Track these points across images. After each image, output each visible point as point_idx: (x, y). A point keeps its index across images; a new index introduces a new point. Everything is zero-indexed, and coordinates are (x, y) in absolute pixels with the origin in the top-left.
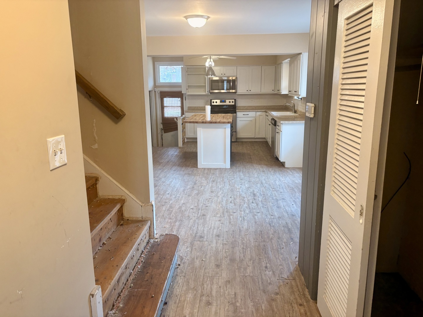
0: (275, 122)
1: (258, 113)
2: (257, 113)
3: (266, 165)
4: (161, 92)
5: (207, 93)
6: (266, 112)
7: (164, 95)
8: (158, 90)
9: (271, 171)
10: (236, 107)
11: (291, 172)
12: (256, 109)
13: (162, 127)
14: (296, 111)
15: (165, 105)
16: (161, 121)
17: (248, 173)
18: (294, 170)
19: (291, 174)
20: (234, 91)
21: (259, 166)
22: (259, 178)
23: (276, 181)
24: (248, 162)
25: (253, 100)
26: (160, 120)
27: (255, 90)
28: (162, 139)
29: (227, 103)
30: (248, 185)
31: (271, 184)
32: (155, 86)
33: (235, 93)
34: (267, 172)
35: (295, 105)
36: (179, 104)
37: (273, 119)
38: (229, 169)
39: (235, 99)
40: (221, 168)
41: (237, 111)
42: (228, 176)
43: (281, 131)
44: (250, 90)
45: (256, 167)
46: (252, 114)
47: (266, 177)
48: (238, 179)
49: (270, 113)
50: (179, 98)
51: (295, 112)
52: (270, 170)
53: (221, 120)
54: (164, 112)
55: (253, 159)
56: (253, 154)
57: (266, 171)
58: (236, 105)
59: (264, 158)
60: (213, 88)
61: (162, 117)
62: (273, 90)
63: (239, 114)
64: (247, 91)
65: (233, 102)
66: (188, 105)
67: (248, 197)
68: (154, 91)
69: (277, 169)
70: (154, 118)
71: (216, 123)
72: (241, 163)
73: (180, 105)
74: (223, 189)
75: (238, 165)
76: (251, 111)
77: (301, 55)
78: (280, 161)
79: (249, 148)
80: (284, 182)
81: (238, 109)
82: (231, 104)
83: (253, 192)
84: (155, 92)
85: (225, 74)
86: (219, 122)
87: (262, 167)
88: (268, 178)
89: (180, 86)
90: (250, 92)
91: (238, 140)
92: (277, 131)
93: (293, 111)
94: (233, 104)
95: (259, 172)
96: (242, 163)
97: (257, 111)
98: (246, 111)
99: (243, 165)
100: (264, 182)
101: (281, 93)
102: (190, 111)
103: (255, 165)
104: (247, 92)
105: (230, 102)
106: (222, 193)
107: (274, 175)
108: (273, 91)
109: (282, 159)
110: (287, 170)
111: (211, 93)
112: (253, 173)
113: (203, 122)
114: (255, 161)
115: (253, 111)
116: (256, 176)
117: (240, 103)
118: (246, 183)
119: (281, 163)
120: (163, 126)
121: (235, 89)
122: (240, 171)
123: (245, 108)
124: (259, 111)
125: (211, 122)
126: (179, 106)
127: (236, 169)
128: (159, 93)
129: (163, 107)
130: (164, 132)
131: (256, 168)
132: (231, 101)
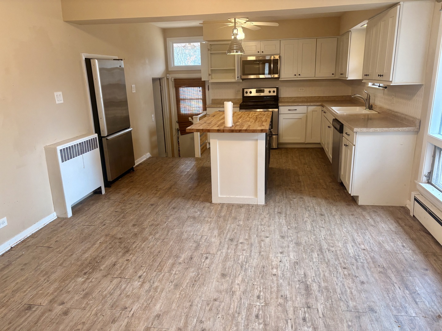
0: (342, 126)
1: (311, 108)
2: (309, 107)
3: (326, 199)
4: (175, 80)
5: (236, 79)
6: (323, 106)
7: (180, 83)
8: (172, 77)
9: (334, 215)
10: (279, 99)
11: (372, 218)
12: (307, 102)
13: (178, 127)
14: (372, 106)
15: (181, 97)
16: (177, 120)
17: (295, 220)
18: (376, 212)
19: (373, 223)
20: (276, 76)
21: (314, 201)
22: (314, 235)
23: (347, 245)
24: (294, 191)
25: (304, 88)
26: (175, 118)
27: (307, 73)
28: (179, 143)
29: (266, 93)
30: (295, 254)
31: (338, 252)
32: (167, 71)
33: (278, 78)
34: (328, 216)
35: (370, 97)
36: (200, 95)
37: (336, 120)
38: (263, 206)
39: (278, 88)
40: (249, 205)
41: (280, 104)
42: (259, 226)
43: (354, 145)
44: (299, 75)
45: (309, 202)
46: (301, 109)
47: (328, 230)
48: (277, 236)
49: (330, 109)
50: (199, 87)
51: (371, 108)
52: (334, 213)
53: (249, 126)
54: (180, 107)
55: (302, 184)
56: (303, 172)
57: (326, 215)
58: (279, 97)
59: (321, 181)
60: (245, 73)
61: (178, 114)
62: (333, 74)
63: (283, 109)
64: (295, 75)
65: (274, 92)
66: (211, 98)
67: (294, 299)
68: (165, 78)
69: (345, 209)
70: (167, 117)
71: (240, 131)
72: (283, 192)
73: (201, 97)
74: (247, 266)
75: (277, 198)
76: (300, 104)
77: (399, 6)
78: (350, 194)
79: (295, 160)
80: (363, 247)
81: (282, 102)
82: (272, 94)
83: (304, 280)
84: (168, 79)
85: (263, 52)
86: (246, 131)
87: (319, 205)
88: (331, 235)
89: (199, 71)
90: (299, 76)
91: (281, 146)
92: (344, 141)
93: (367, 105)
94: (275, 94)
95: (313, 217)
96: (284, 194)
97: (309, 104)
98: (293, 104)
99: (286, 197)
100: (325, 246)
101: (347, 78)
102: (213, 106)
103: (306, 198)
104: (295, 77)
105: (270, 92)
106: (243, 280)
107: (341, 225)
108: (333, 76)
109: (353, 191)
110: (364, 213)
111: (243, 79)
112: (303, 220)
113: (218, 131)
114: (306, 188)
115: (303, 104)
116: (309, 227)
117: (285, 93)
118: (291, 249)
119: (353, 197)
120: (179, 125)
121: (277, 74)
122: (280, 213)
123: (291, 100)
124: (312, 104)
125: (232, 131)
126: (201, 99)
127: (275, 207)
128: (173, 80)
129: (178, 101)
130: (181, 133)
131: (308, 207)
132: (272, 90)
